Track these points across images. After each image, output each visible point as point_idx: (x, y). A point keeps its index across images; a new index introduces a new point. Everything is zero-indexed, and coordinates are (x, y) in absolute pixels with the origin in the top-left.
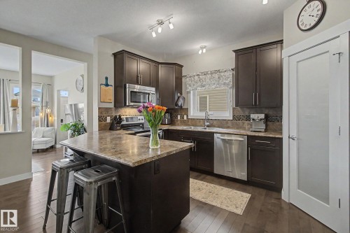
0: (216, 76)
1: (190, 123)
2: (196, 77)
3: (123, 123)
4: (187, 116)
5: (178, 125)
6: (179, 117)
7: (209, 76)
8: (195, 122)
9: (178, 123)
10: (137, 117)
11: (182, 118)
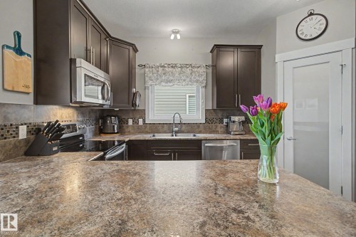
1: (147, 129)
2: (160, 69)
4: (144, 121)
5: (129, 133)
6: (130, 122)
8: (155, 127)
9: (129, 129)
10: (76, 124)
11: (136, 123)
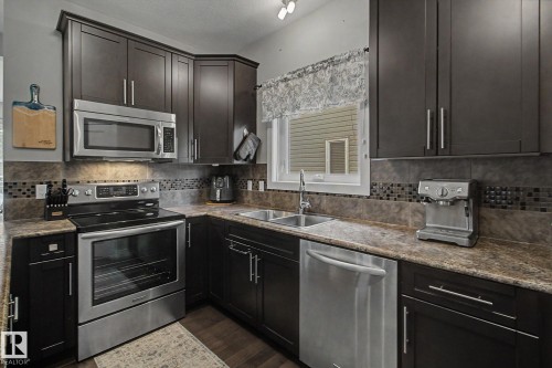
0: (325, 76)
1: (270, 201)
3: (71, 201)
4: (266, 183)
5: (249, 204)
7: (309, 78)
8: (280, 198)
9: (249, 198)
10: (135, 186)
11: (256, 187)
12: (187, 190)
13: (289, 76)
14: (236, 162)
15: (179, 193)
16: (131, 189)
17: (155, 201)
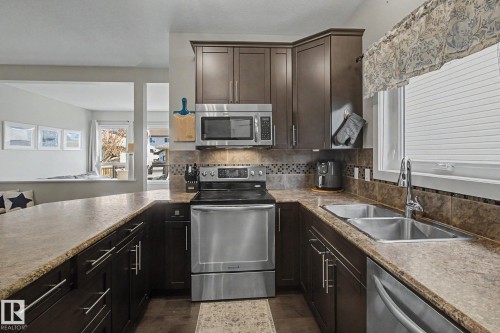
1: (376, 193)
3: (202, 179)
4: (372, 172)
8: (387, 191)
9: (355, 187)
10: (246, 169)
11: (362, 175)
12: (293, 175)
13: (393, 33)
14: (334, 147)
15: (285, 176)
16: (243, 172)
17: (263, 184)
